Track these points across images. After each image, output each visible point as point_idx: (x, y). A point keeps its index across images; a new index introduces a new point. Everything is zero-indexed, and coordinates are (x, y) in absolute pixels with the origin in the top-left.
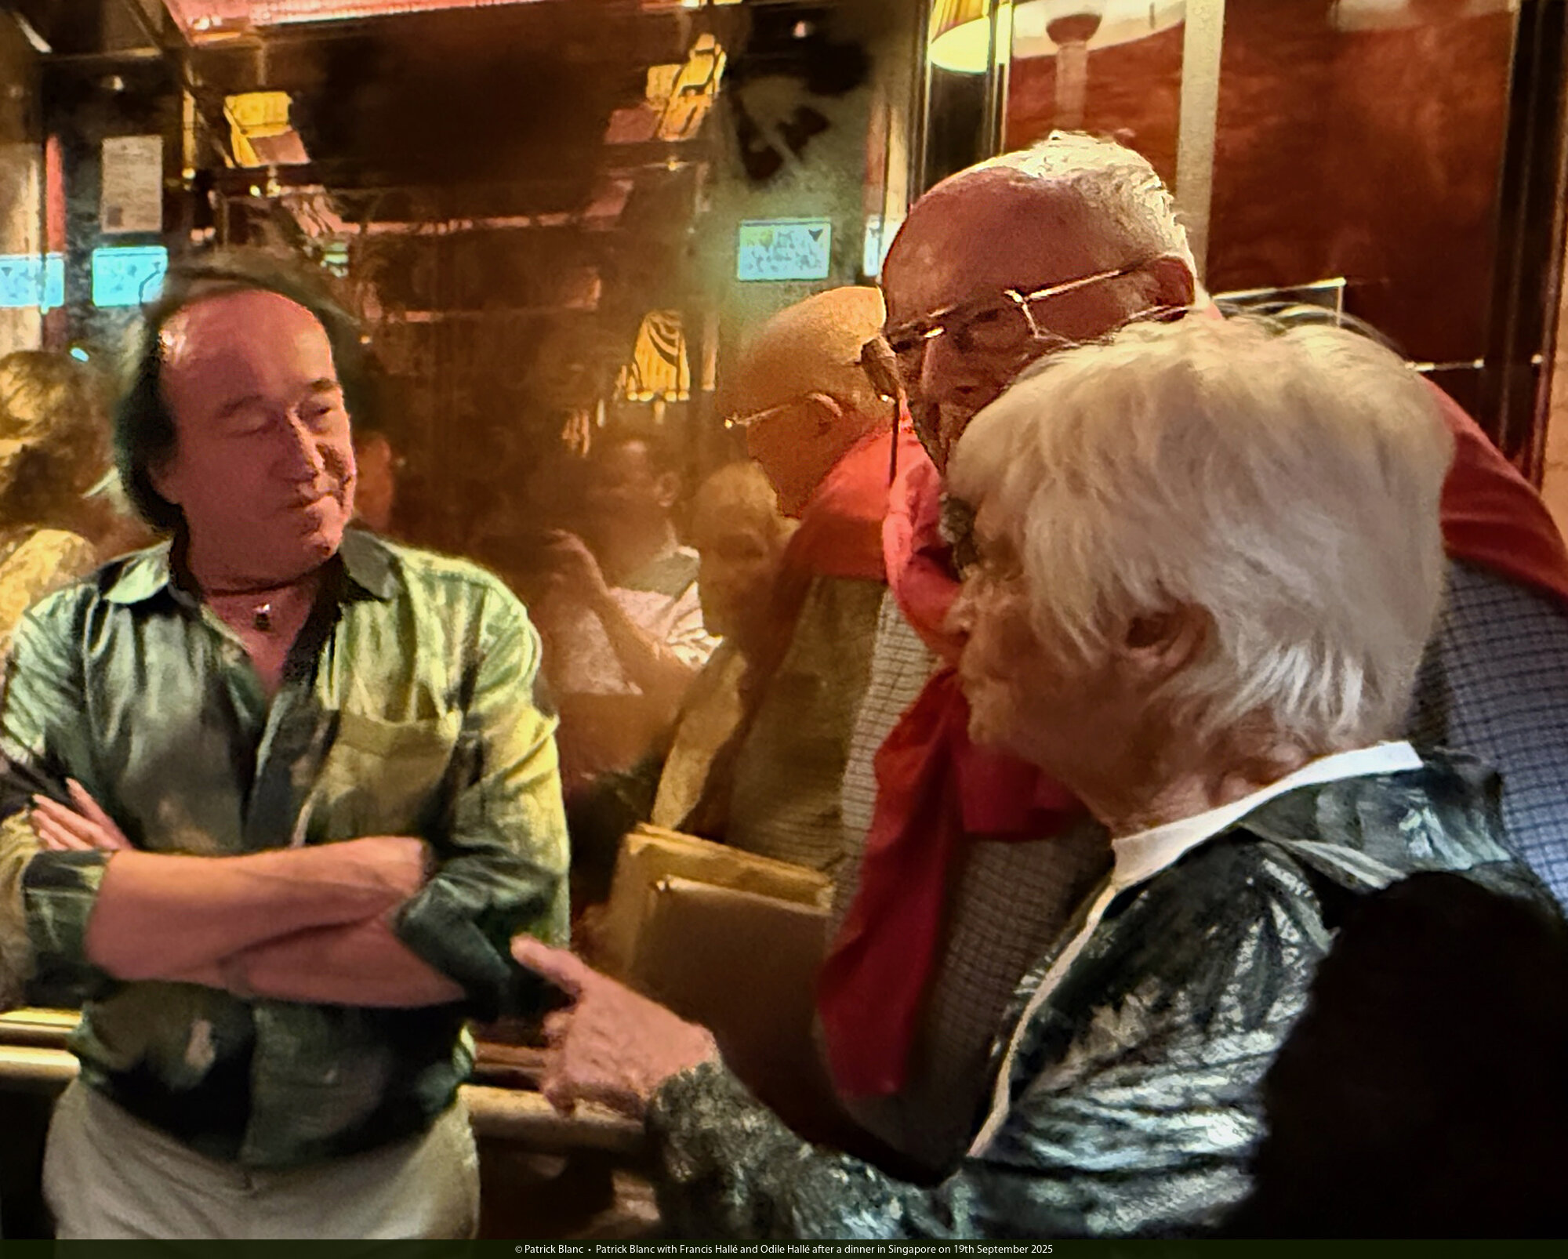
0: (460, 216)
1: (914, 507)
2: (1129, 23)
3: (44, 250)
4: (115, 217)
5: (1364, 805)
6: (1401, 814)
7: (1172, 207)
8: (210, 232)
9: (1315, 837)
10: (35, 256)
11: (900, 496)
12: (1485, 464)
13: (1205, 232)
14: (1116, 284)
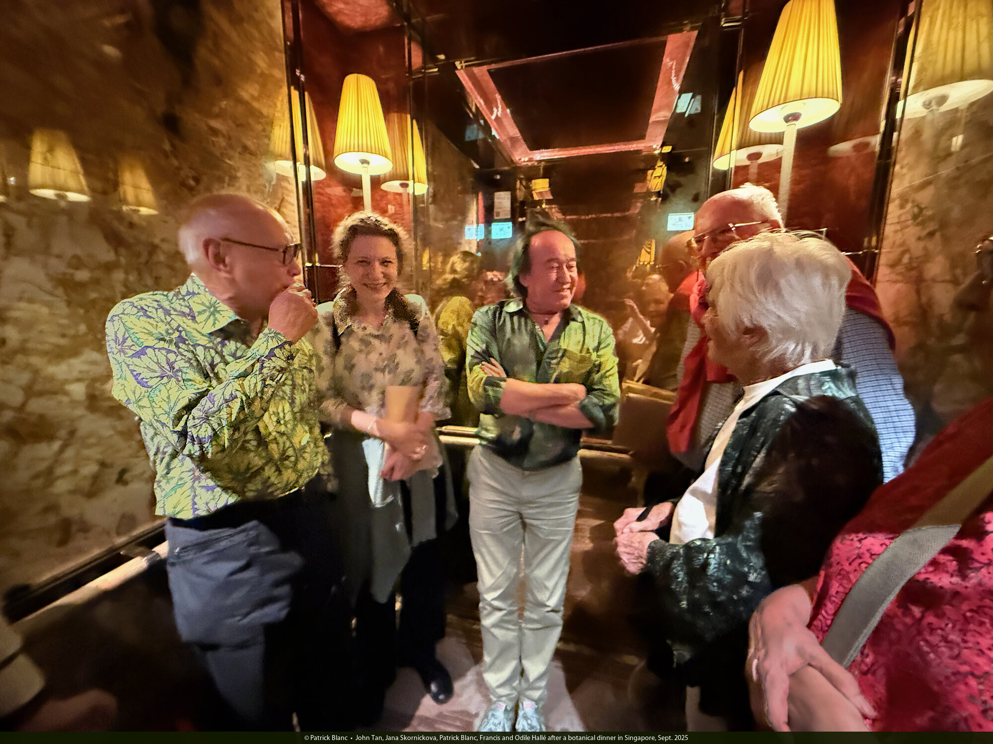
0: (592, 214)
1: (700, 291)
2: (771, 155)
3: (478, 223)
4: (498, 214)
5: (812, 382)
6: (822, 384)
7: (777, 207)
8: (524, 219)
9: (798, 394)
10: (475, 225)
11: (695, 289)
12: (859, 280)
13: (786, 214)
14: (759, 226)
